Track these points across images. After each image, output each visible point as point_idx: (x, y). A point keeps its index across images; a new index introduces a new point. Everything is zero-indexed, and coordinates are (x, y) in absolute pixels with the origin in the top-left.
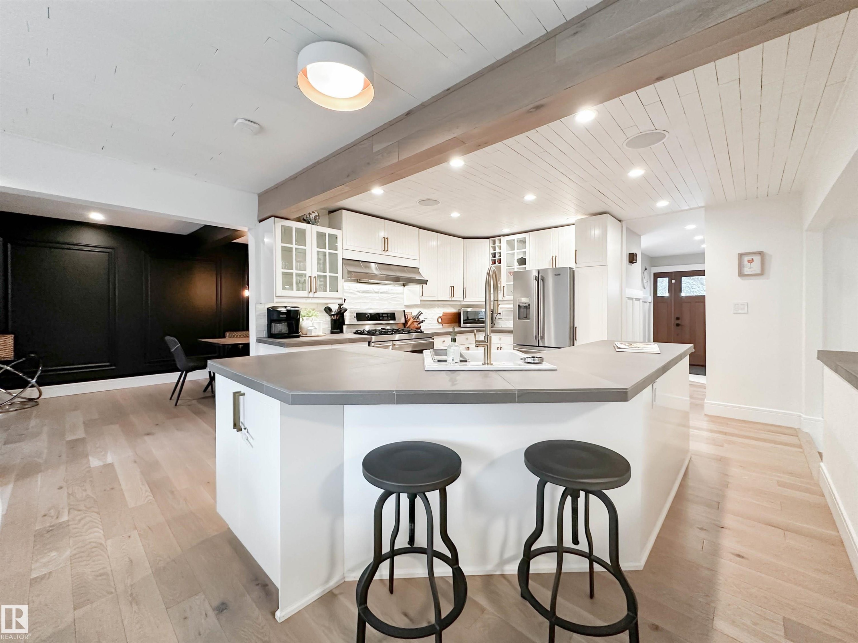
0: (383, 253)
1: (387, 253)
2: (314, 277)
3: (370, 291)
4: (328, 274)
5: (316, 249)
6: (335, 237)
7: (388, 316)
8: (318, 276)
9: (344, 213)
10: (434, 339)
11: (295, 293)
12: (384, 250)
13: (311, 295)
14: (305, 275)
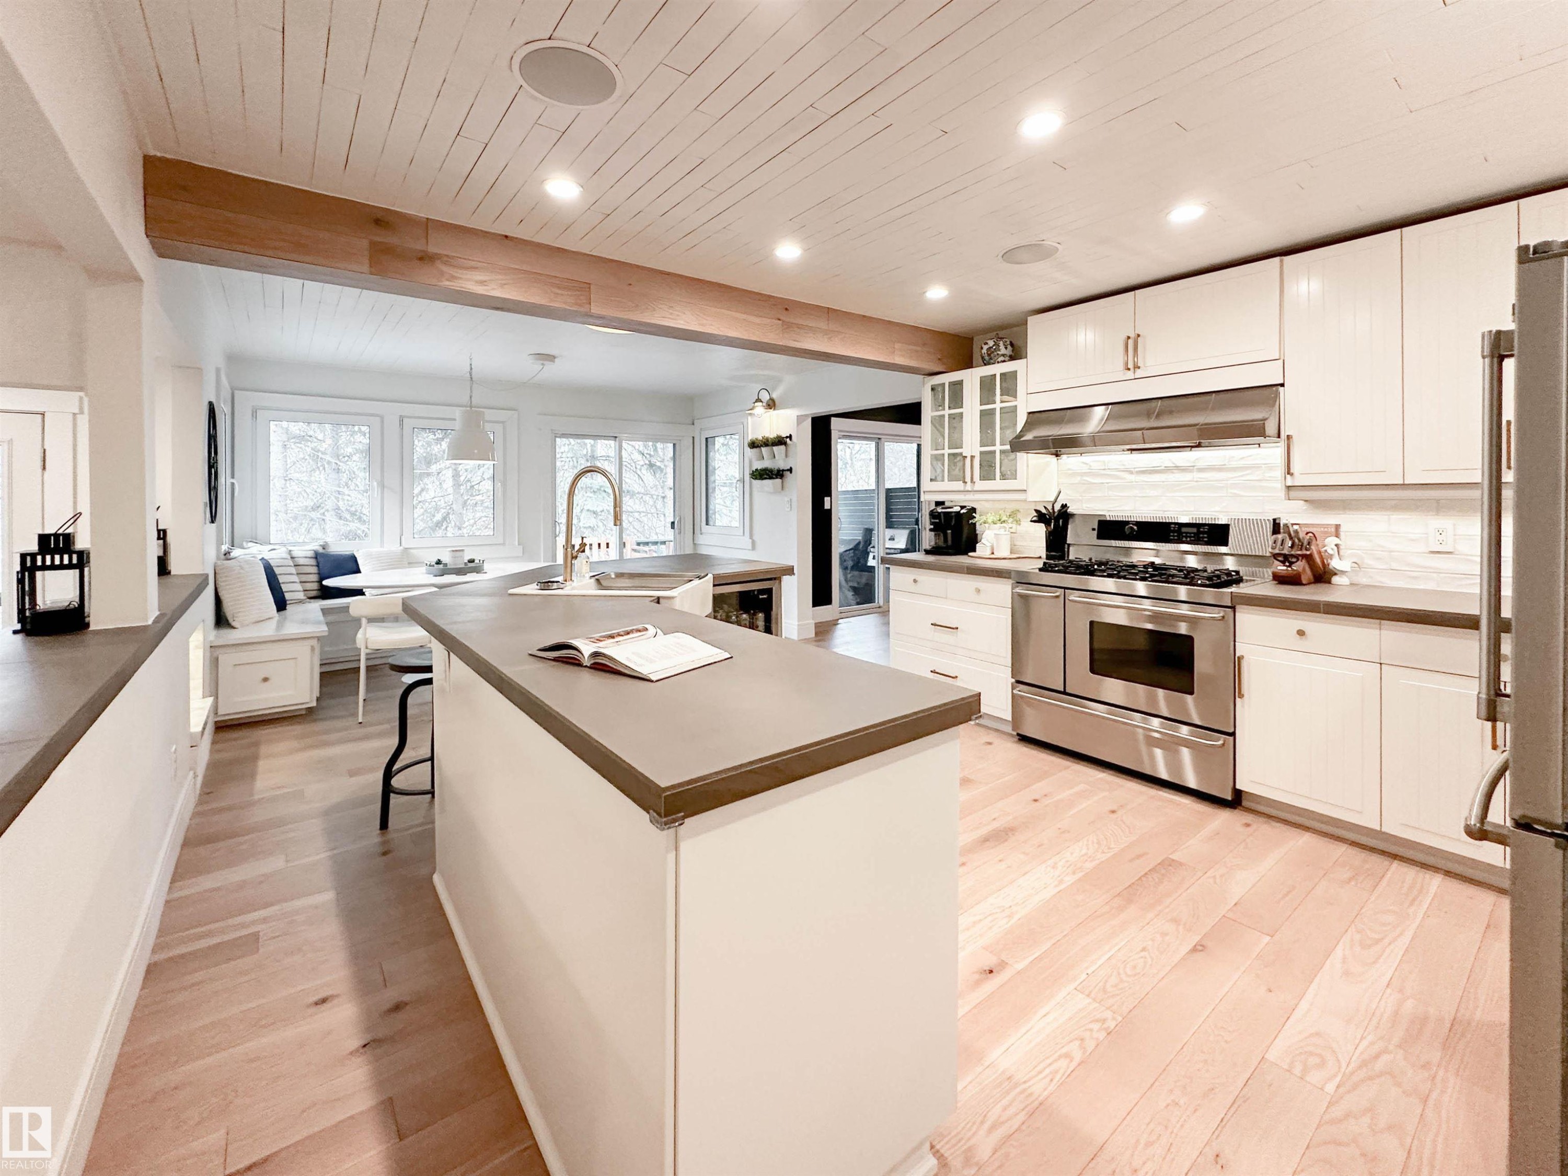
0: (1130, 375)
1: (1139, 373)
2: (972, 457)
3: (1163, 468)
4: (998, 448)
5: (978, 408)
6: (1014, 374)
7: (1199, 532)
8: (981, 453)
9: (1031, 320)
10: (1237, 614)
11: (947, 485)
12: (1129, 369)
13: (969, 486)
14: (961, 454)
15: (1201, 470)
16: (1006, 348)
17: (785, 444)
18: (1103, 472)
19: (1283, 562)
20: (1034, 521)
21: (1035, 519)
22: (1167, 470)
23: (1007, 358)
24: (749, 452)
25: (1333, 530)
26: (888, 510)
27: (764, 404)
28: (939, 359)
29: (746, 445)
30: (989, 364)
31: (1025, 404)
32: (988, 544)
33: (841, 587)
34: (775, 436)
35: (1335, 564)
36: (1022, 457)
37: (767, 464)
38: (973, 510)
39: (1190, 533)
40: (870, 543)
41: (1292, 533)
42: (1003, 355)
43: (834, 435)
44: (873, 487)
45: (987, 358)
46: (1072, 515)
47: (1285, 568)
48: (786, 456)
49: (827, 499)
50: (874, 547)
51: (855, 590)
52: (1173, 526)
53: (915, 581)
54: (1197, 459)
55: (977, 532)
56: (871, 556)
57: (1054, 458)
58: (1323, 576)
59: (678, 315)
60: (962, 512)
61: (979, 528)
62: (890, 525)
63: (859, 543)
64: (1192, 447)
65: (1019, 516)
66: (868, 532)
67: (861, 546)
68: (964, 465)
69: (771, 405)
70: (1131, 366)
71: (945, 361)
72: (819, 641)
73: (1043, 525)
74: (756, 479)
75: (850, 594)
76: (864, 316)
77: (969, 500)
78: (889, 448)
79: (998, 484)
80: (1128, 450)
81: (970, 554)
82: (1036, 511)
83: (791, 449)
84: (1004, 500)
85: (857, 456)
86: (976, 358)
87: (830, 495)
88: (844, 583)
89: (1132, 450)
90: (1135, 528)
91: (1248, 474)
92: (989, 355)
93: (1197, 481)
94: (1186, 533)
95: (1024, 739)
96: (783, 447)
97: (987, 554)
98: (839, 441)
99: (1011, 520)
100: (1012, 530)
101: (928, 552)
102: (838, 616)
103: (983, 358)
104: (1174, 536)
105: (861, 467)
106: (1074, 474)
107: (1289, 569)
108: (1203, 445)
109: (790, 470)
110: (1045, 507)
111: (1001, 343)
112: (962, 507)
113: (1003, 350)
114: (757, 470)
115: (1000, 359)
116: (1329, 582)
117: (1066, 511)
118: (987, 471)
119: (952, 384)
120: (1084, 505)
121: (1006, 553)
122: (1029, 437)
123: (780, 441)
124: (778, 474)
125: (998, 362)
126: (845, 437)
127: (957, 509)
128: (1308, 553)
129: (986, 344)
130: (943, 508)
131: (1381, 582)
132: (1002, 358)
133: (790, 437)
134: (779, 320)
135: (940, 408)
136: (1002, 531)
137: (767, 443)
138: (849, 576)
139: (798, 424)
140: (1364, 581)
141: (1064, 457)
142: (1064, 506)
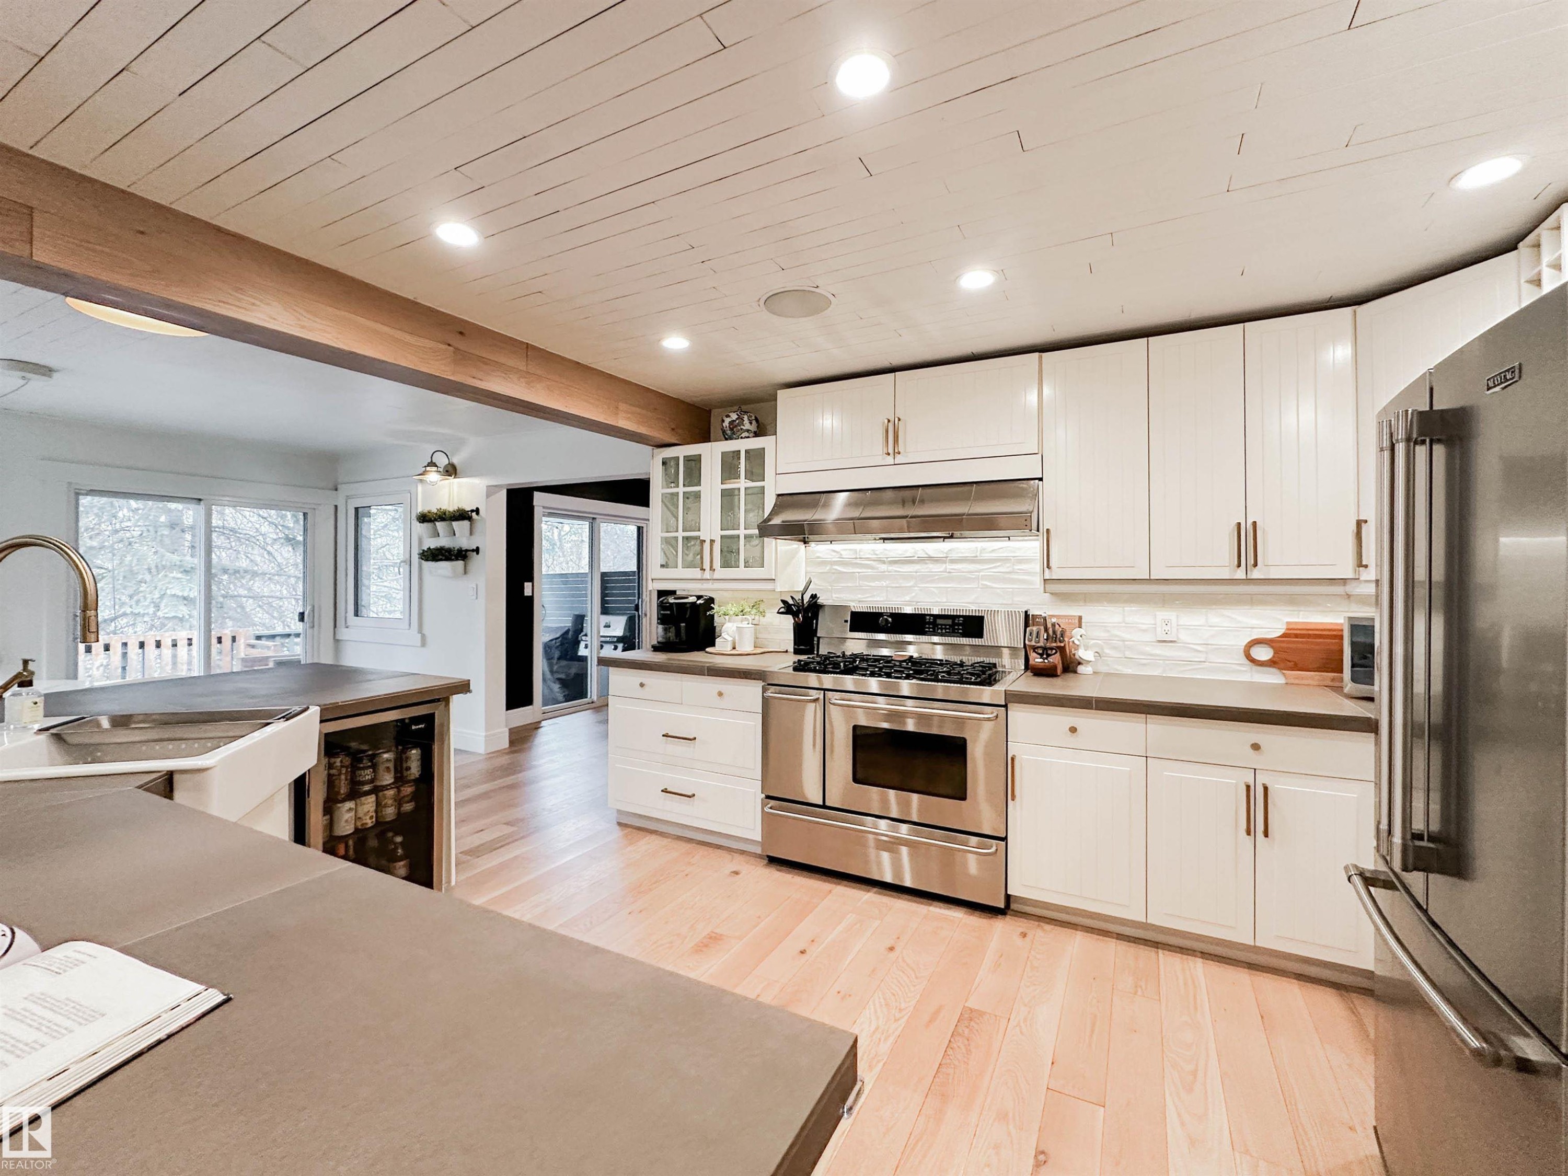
0: (890, 460)
1: (899, 459)
2: (712, 541)
3: (915, 558)
4: (742, 532)
5: (718, 487)
6: (761, 453)
7: (954, 624)
8: (722, 537)
9: (782, 395)
10: (1009, 712)
11: (680, 572)
12: (889, 454)
13: (707, 575)
14: (697, 538)
15: (953, 561)
16: (751, 423)
17: (469, 518)
18: (855, 561)
19: (1041, 655)
20: (782, 613)
21: (782, 610)
22: (921, 560)
23: (752, 435)
24: (421, 529)
25: (1077, 621)
26: (604, 595)
27: (441, 470)
28: (673, 429)
29: (414, 517)
30: (731, 439)
31: (773, 487)
32: (730, 639)
33: (544, 680)
34: (456, 508)
35: (1082, 654)
36: (770, 542)
37: (443, 541)
38: (711, 600)
39: (945, 625)
40: (582, 630)
41: (1049, 625)
42: (748, 431)
43: (538, 512)
44: (586, 570)
45: (729, 432)
46: (821, 606)
47: (1041, 660)
48: (471, 534)
49: (528, 585)
50: (586, 635)
51: (564, 683)
52: (928, 617)
53: (642, 685)
54: (950, 550)
55: (715, 625)
56: (582, 645)
57: (802, 546)
58: (1070, 666)
59: (254, 304)
60: (699, 602)
61: (717, 620)
62: (605, 611)
63: (567, 632)
64: (945, 538)
65: (762, 607)
66: (579, 620)
67: (570, 633)
68: (702, 550)
69: (451, 471)
70: (891, 451)
71: (680, 431)
72: (515, 752)
73: (791, 616)
74: (427, 560)
75: (556, 687)
76: (578, 363)
77: (707, 589)
78: (605, 528)
79: (740, 572)
80: (880, 539)
81: (707, 649)
82: (784, 602)
83: (478, 526)
84: (748, 590)
85: (567, 537)
86: (715, 430)
87: (531, 579)
88: (548, 675)
89: (884, 539)
90: (890, 619)
91: (999, 566)
92: (731, 429)
93: (949, 572)
94: (942, 625)
95: (774, 861)
96: (466, 523)
97: (728, 649)
98: (544, 519)
99: (754, 611)
100: (755, 622)
101: (656, 649)
102: (541, 717)
103: (724, 432)
104: (929, 628)
105: (571, 548)
106: (824, 563)
107: (1046, 661)
108: (955, 536)
109: (477, 550)
110: (792, 598)
111: (746, 418)
112: (699, 597)
113: (747, 425)
114: (429, 549)
115: (743, 435)
116: (1075, 672)
117: (816, 602)
118: (729, 556)
119: (688, 459)
120: (834, 596)
121: (749, 648)
122: (777, 521)
123: (462, 516)
124: (461, 555)
125: (742, 438)
126: (551, 515)
127: (692, 599)
128: (1062, 645)
129: (728, 416)
130: (675, 599)
131: (1117, 670)
132: (746, 434)
133: (477, 511)
134: (449, 345)
135: (673, 485)
136: (745, 624)
137: (443, 517)
138: (555, 668)
139: (488, 496)
140: (1103, 669)
141: (813, 544)
142: (814, 597)
